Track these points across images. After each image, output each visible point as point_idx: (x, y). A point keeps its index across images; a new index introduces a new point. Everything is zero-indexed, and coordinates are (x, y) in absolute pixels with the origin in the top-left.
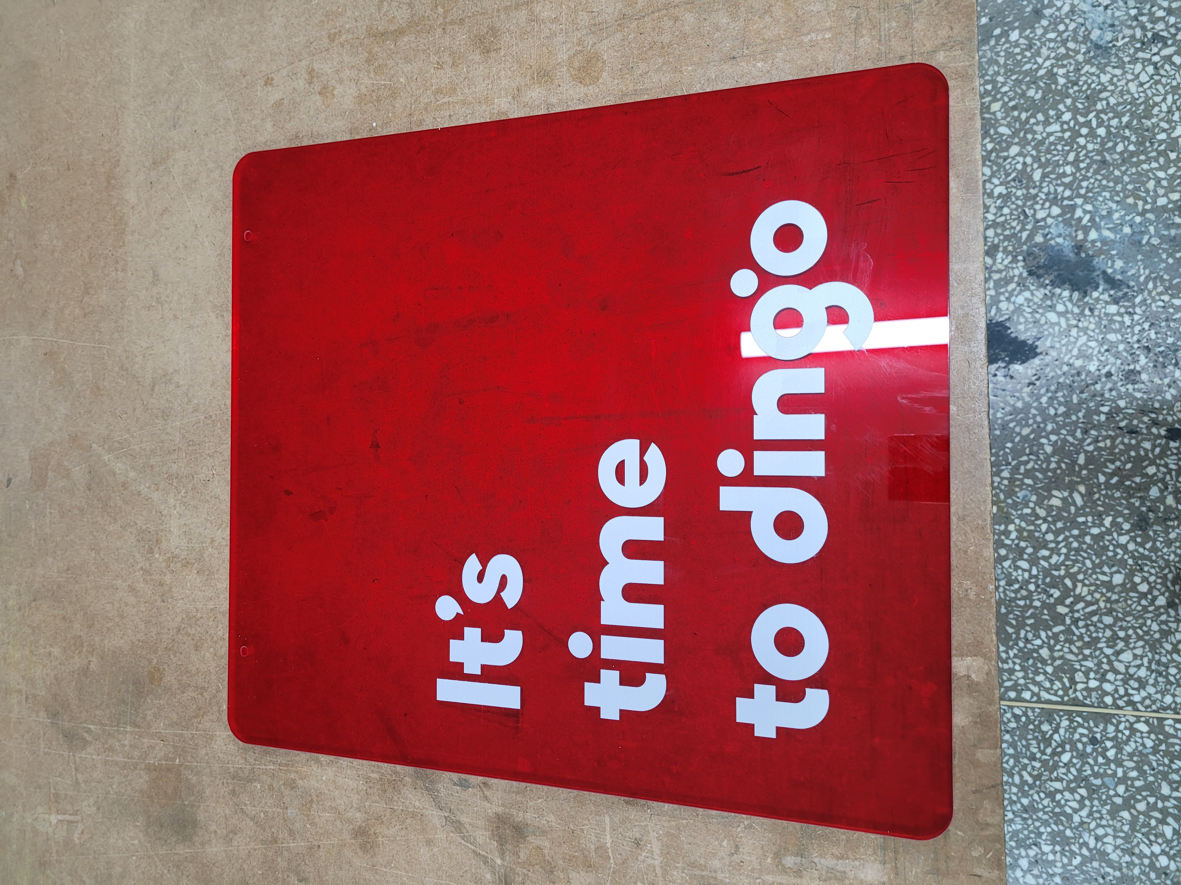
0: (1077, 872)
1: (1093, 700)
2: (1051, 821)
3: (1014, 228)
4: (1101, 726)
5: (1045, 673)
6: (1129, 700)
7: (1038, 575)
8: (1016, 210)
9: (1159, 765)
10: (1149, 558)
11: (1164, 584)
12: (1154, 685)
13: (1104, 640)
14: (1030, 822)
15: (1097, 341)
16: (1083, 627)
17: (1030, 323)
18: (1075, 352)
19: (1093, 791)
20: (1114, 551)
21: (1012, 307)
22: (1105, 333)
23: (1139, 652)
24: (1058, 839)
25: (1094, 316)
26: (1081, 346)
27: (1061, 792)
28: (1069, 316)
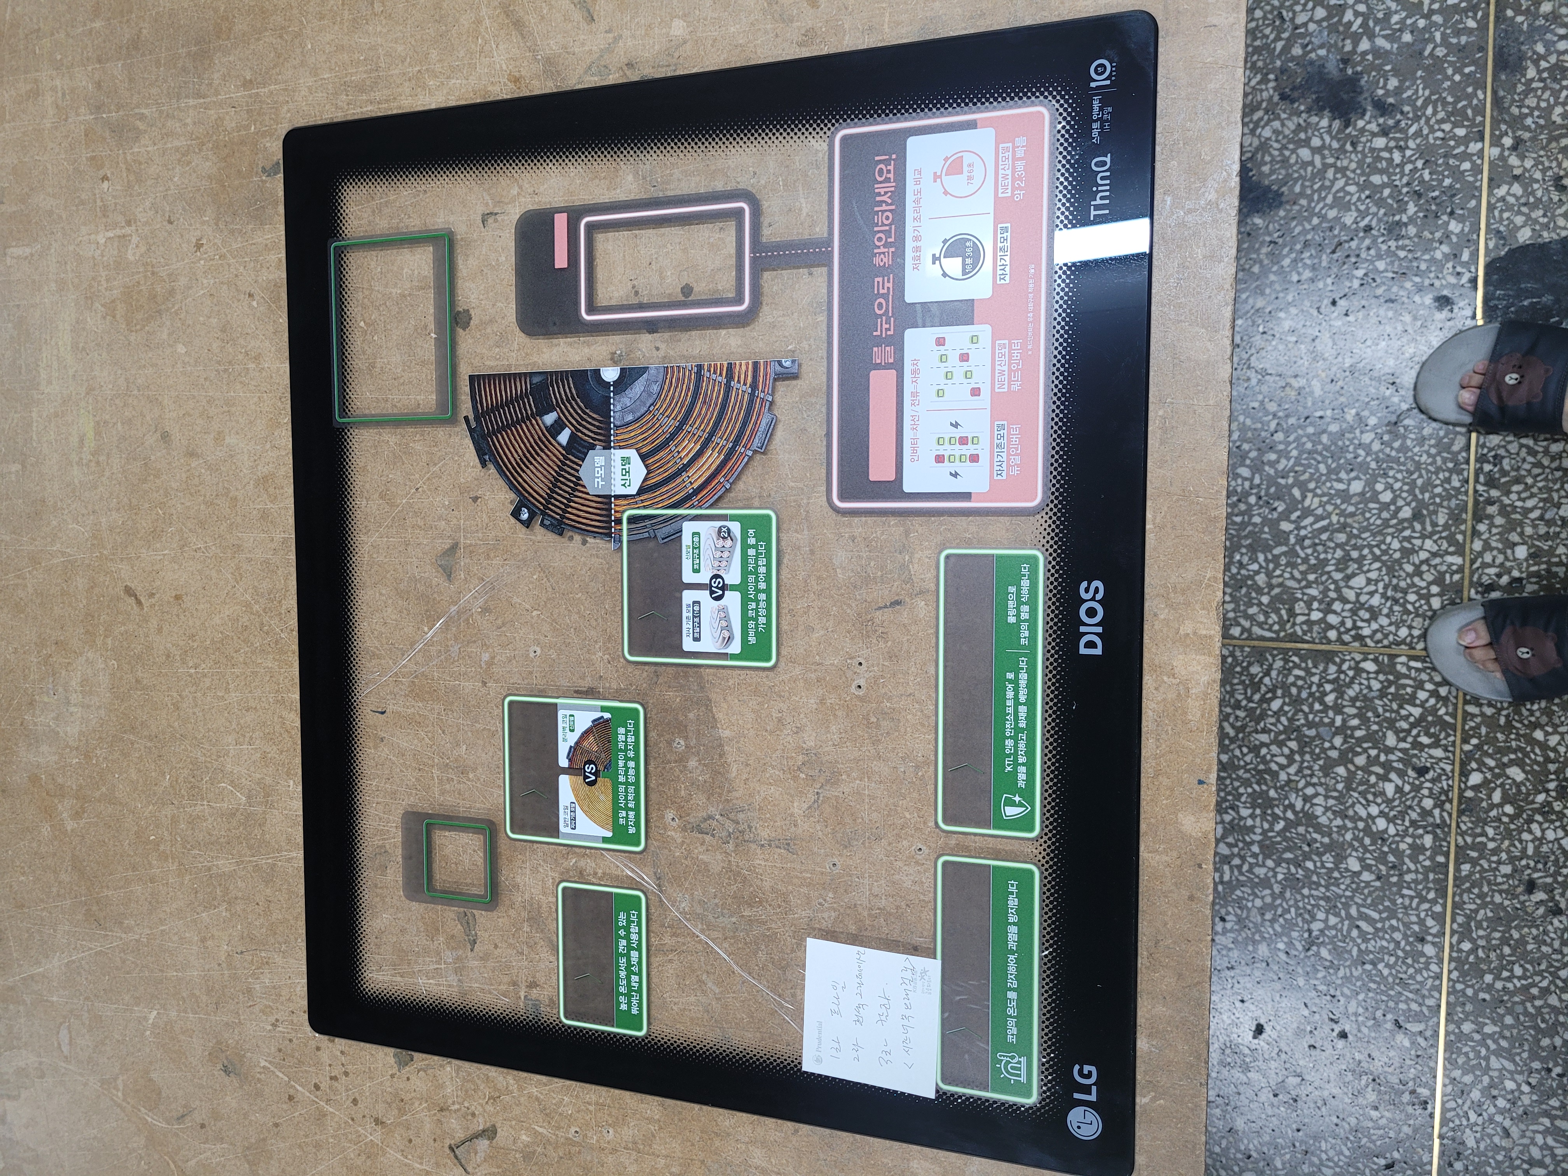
0: (1279, 839)
1: (1314, 635)
2: (1253, 780)
3: (1267, 37)
4: (1321, 668)
5: (1260, 604)
6: (1357, 634)
7: (1261, 484)
8: (1271, 12)
9: (1385, 711)
10: (1397, 461)
11: (1411, 492)
12: (1388, 616)
13: (1333, 562)
14: (1228, 782)
15: (1357, 184)
16: (1309, 547)
17: (1278, 162)
18: (1329, 200)
19: (1304, 744)
20: (1354, 452)
21: (1256, 142)
22: (1369, 175)
23: (1373, 575)
24: (1260, 801)
25: (1357, 153)
26: (1337, 192)
27: (1267, 745)
28: (1326, 152)
